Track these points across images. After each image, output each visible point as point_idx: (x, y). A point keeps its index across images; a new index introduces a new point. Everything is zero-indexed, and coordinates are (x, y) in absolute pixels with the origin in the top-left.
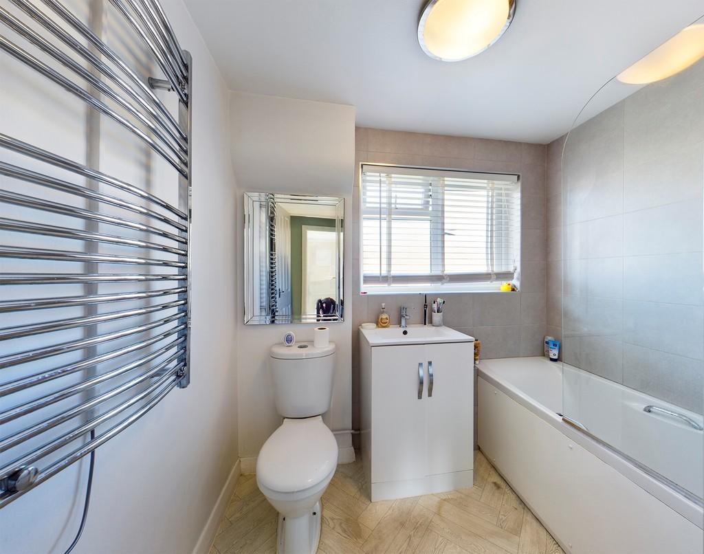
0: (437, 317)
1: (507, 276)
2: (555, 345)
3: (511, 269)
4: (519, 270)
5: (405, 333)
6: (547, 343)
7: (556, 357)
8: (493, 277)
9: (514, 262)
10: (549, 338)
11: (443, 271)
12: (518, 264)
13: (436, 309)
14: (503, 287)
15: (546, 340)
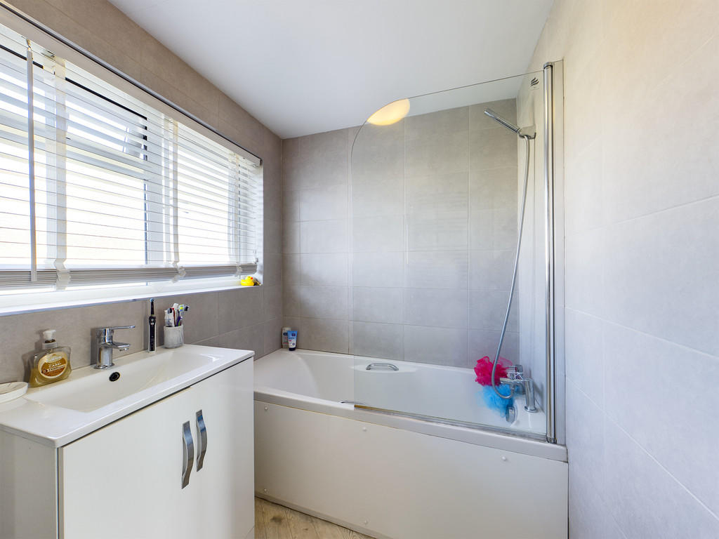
0: (173, 334)
1: (249, 268)
2: (293, 335)
3: (252, 260)
4: (261, 262)
5: (114, 377)
6: (286, 334)
7: (294, 346)
8: (238, 270)
9: (256, 252)
10: (287, 329)
11: (176, 262)
12: (260, 256)
13: (172, 322)
14: (245, 282)
15: (283, 332)
